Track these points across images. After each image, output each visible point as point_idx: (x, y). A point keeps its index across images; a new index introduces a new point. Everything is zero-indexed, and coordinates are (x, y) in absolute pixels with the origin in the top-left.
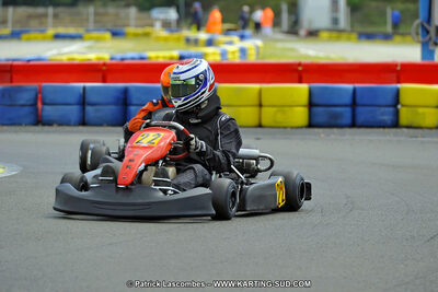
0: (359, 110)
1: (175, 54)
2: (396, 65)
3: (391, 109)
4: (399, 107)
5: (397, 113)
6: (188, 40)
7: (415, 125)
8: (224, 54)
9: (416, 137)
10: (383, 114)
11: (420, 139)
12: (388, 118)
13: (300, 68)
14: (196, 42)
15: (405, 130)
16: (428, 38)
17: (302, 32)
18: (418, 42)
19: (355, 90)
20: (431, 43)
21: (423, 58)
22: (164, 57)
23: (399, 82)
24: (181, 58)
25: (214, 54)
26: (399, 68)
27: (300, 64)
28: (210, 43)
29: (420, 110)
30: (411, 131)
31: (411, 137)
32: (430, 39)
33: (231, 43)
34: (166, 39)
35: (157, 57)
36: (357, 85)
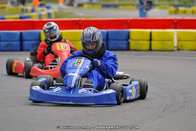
0: (110, 42)
1: (18, 16)
2: (127, 20)
3: (126, 42)
4: (130, 40)
5: (128, 44)
6: (22, 10)
7: (137, 49)
8: (40, 16)
9: (140, 55)
10: (122, 44)
11: (141, 56)
12: (124, 46)
13: (80, 22)
14: (27, 11)
15: (133, 52)
16: (143, 6)
17: (75, 5)
18: (138, 8)
19: (108, 33)
20: (144, 9)
21: (140, 16)
22: (13, 18)
23: (128, 28)
24: (21, 18)
25: (36, 16)
26: (128, 21)
27: (80, 20)
28: (33, 11)
29: (141, 42)
30: (136, 52)
31: (137, 55)
32: (144, 7)
33: (43, 11)
34: (12, 10)
35: (10, 18)
36: (109, 30)
